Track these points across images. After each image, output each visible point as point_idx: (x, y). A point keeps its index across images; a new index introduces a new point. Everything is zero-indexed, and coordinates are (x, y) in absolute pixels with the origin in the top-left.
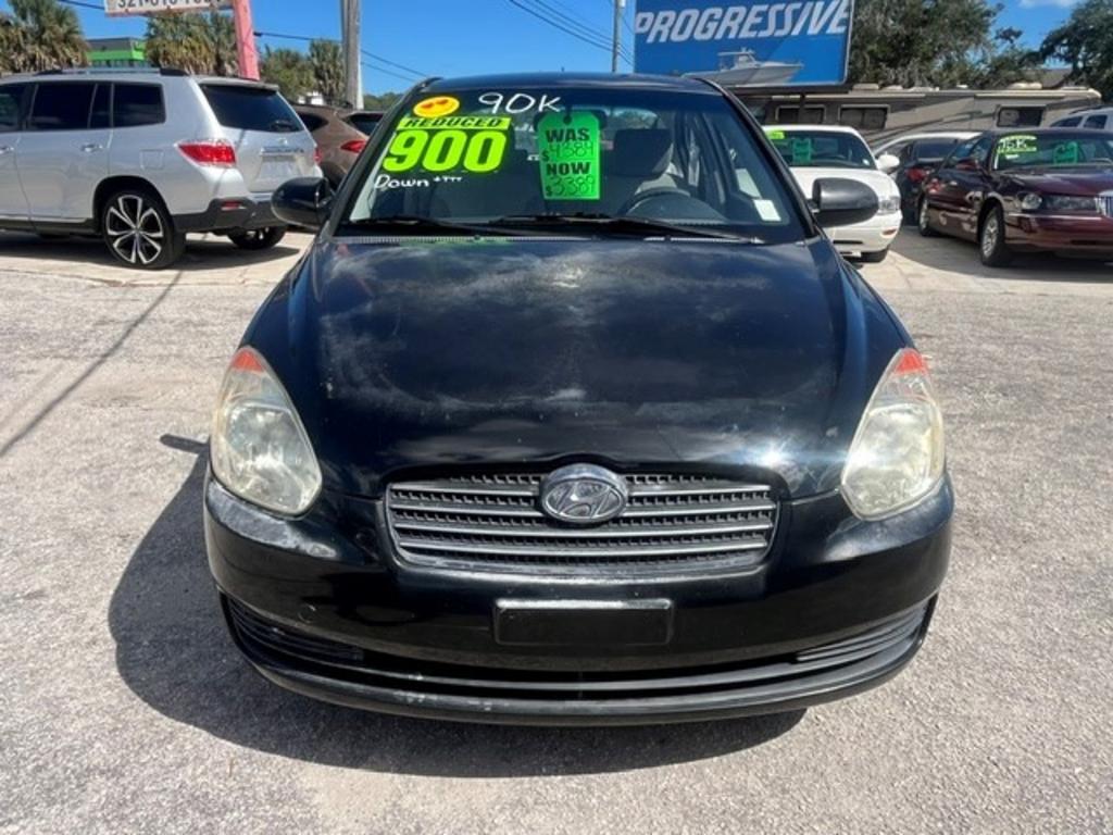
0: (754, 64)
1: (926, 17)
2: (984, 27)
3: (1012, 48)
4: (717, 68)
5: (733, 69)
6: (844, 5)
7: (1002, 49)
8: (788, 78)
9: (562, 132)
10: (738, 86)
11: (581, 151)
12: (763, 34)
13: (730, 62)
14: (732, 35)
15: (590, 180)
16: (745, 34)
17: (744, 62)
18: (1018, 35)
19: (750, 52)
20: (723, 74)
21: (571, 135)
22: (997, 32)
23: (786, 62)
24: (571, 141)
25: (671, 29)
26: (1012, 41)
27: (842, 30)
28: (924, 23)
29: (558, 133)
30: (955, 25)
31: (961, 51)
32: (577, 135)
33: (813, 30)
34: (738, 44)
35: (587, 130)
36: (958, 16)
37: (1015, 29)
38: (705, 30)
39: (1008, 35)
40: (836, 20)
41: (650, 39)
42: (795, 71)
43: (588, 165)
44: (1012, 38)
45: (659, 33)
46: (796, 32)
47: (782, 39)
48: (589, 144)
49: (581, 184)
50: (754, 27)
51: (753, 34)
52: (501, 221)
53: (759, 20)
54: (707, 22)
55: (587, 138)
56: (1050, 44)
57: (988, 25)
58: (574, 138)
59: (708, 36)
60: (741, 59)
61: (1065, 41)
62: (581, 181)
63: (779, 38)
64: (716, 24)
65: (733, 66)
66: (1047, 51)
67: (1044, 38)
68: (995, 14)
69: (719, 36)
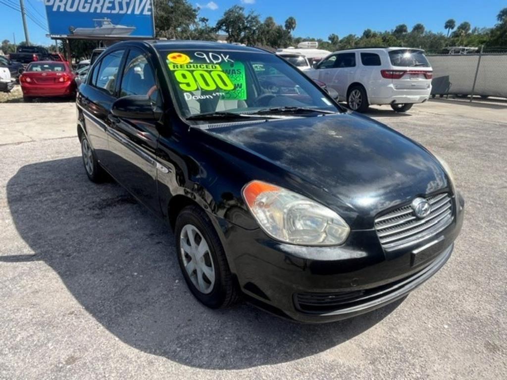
0: (112, 26)
1: (172, 10)
2: (195, 16)
3: (206, 25)
4: (94, 27)
5: (102, 28)
6: (149, 2)
7: (201, 25)
8: (129, 33)
9: (230, 70)
10: (106, 36)
11: (238, 79)
12: (113, 12)
13: (100, 24)
14: (99, 11)
15: (243, 91)
16: (105, 11)
17: (107, 25)
18: (207, 20)
19: (109, 20)
20: (97, 29)
21: (234, 72)
22: (199, 18)
23: (128, 26)
24: (234, 75)
25: (65, 5)
26: (205, 23)
27: (149, 13)
28: (172, 12)
29: (228, 71)
30: (184, 14)
31: (188, 25)
32: (237, 72)
33: (137, 12)
34: (102, 15)
35: (240, 70)
36: (184, 10)
37: (206, 18)
38: (84, 7)
39: (203, 20)
40: (146, 8)
41: (55, 9)
42: (132, 30)
43: (241, 84)
44: (205, 21)
45: (59, 7)
46: (129, 12)
47: (123, 15)
48: (241, 76)
49: (239, 93)
50: (108, 8)
51: (109, 12)
52: (259, 112)
53: (110, 5)
54: (84, 4)
55: (240, 73)
56: (219, 25)
57: (196, 15)
58: (235, 73)
59: (86, 10)
60: (105, 23)
61: (224, 25)
62: (238, 92)
63: (121, 14)
64: (89, 5)
65: (102, 26)
66: (219, 28)
67: (217, 22)
68: (197, 11)
69: (92, 11)
